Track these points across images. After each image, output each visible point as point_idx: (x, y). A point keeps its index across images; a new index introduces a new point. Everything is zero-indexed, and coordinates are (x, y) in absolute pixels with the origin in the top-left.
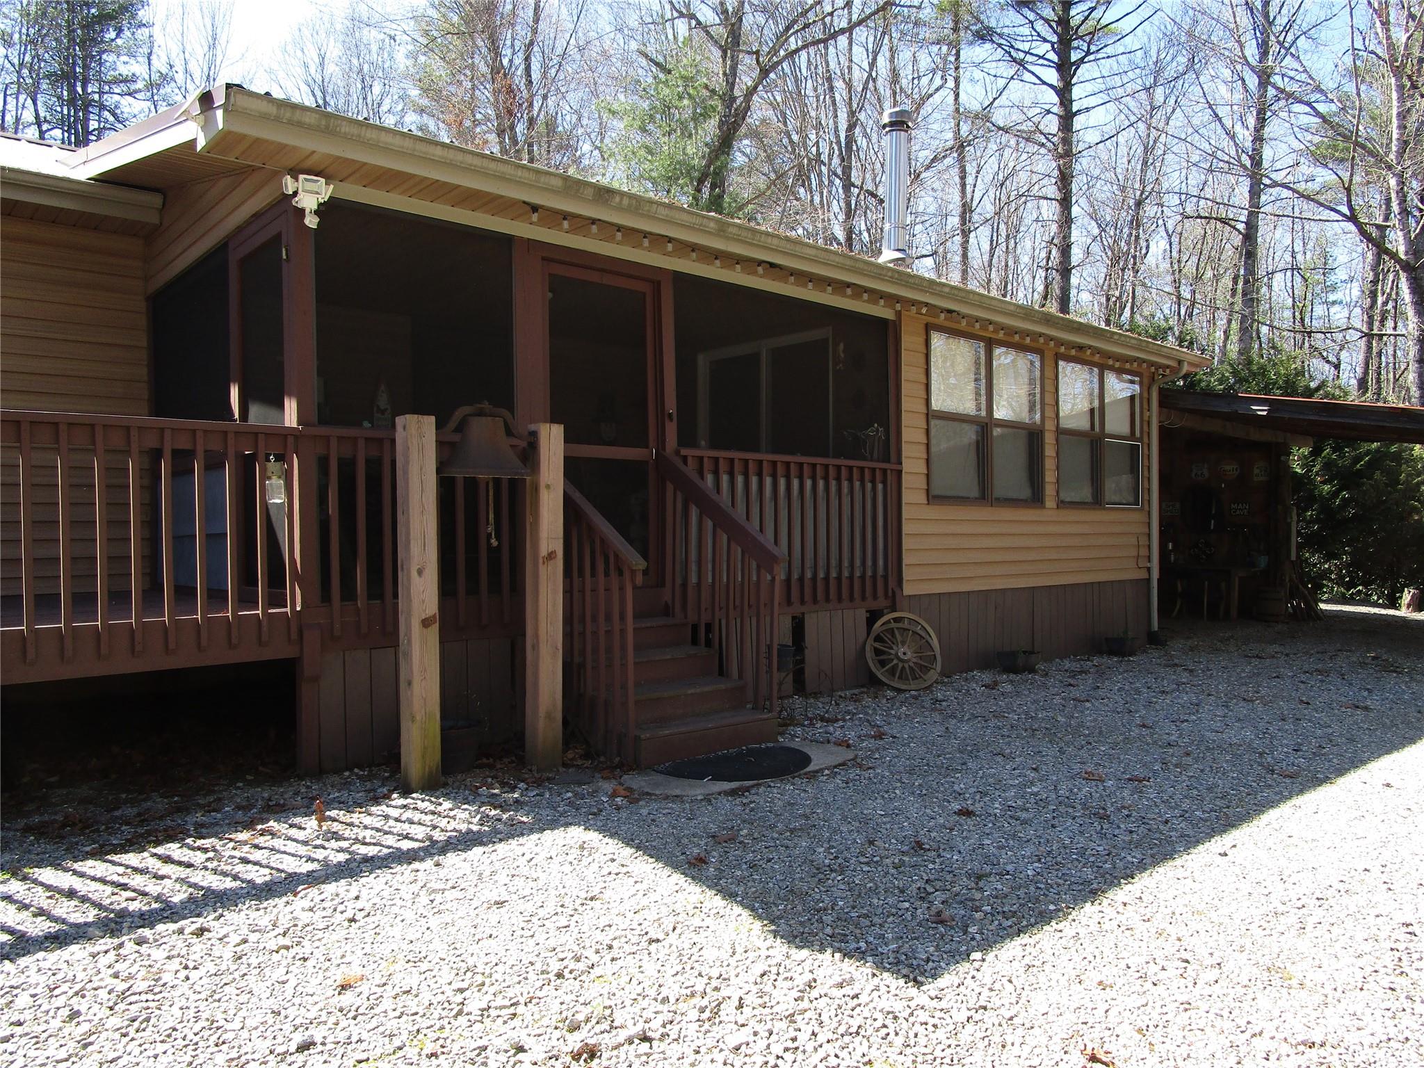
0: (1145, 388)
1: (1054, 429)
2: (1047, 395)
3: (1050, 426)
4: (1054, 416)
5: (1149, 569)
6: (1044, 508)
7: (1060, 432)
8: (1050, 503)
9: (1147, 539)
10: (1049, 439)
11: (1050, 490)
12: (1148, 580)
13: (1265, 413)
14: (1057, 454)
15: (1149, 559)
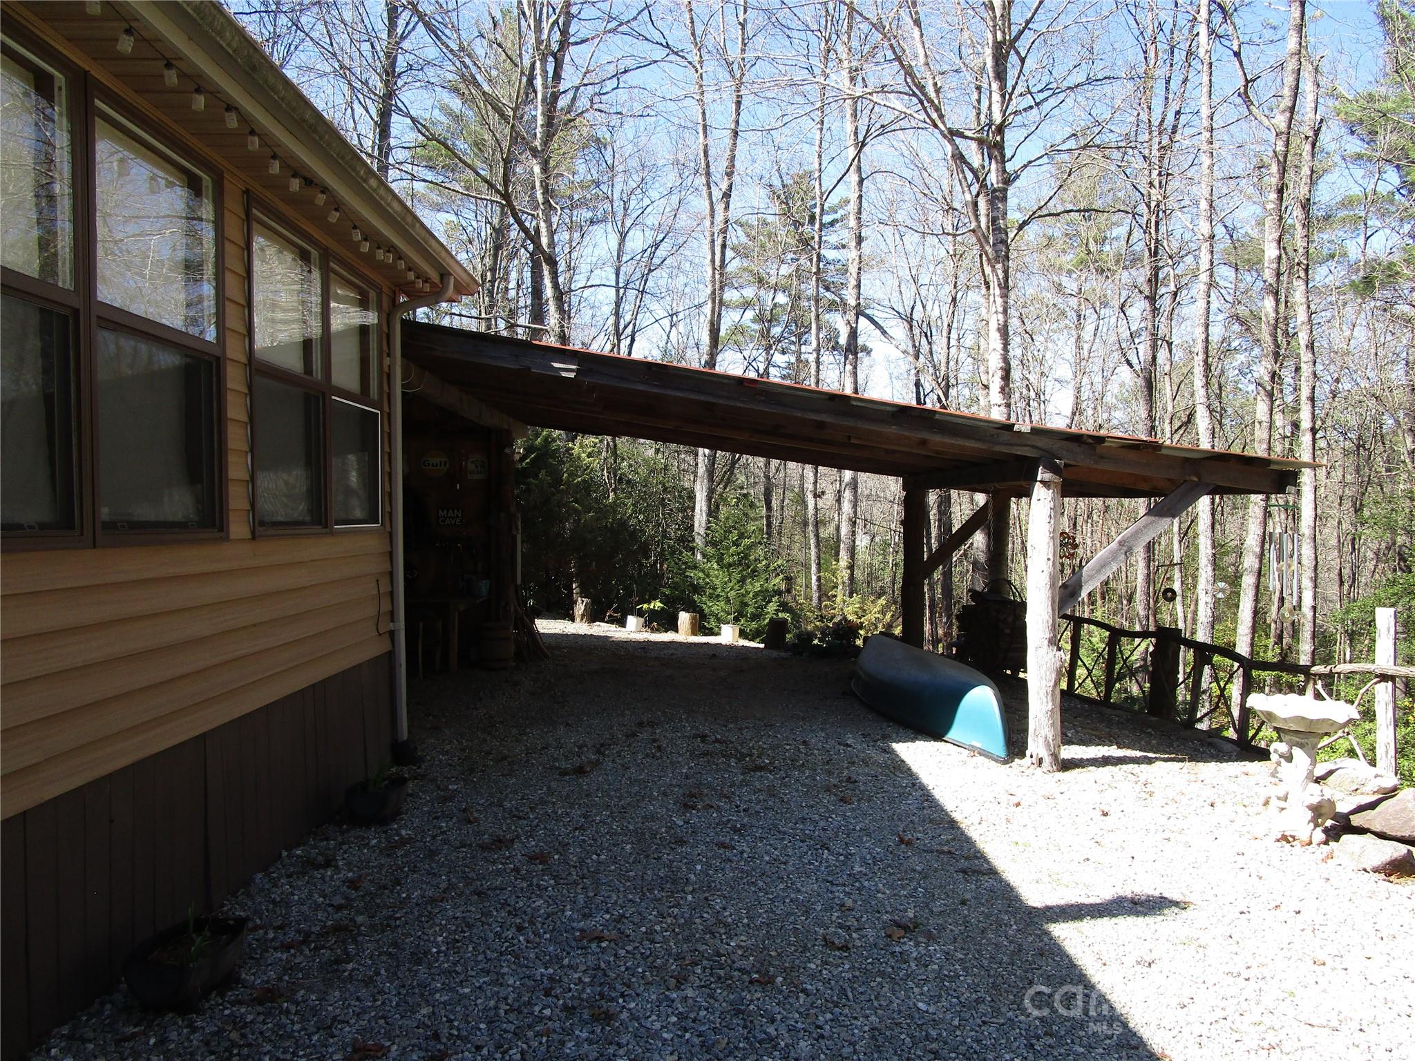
0: (385, 315)
1: (244, 360)
2: (229, 278)
3: (234, 350)
4: (243, 330)
5: (392, 634)
6: (227, 539)
7: (258, 369)
8: (238, 528)
9: (387, 580)
10: (235, 380)
11: (237, 499)
12: (391, 655)
13: (572, 375)
14: (251, 418)
15: (392, 616)
